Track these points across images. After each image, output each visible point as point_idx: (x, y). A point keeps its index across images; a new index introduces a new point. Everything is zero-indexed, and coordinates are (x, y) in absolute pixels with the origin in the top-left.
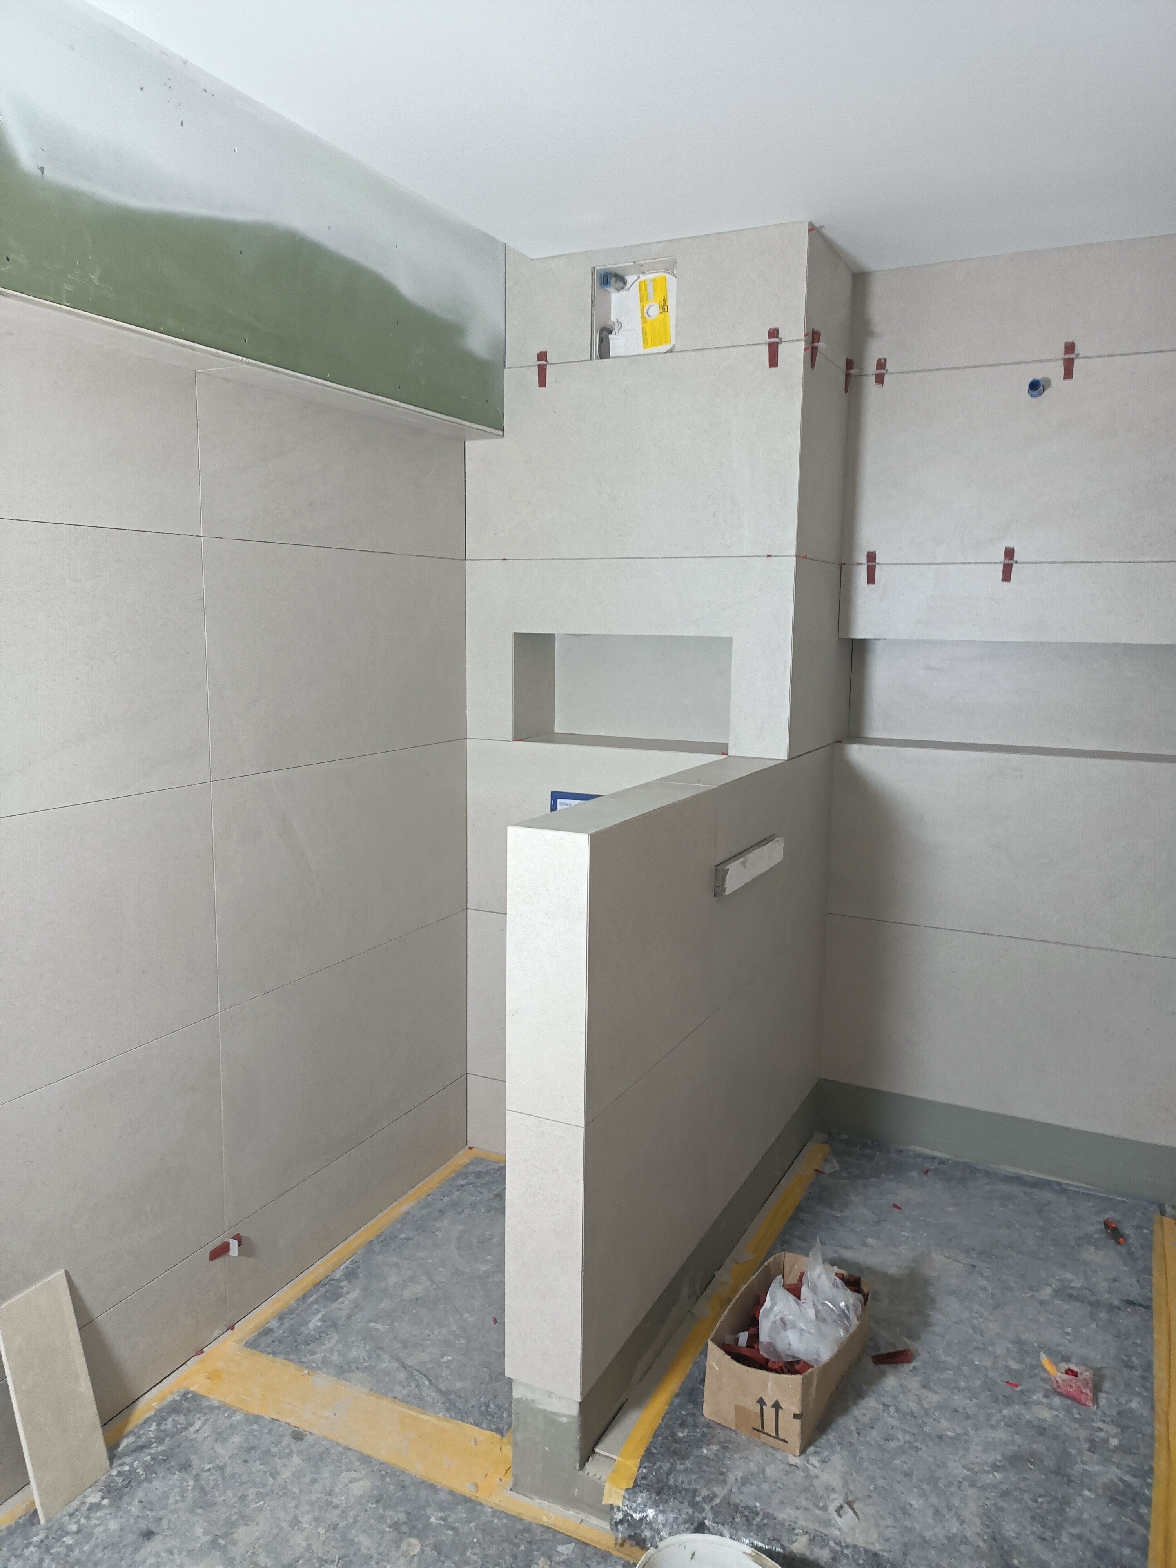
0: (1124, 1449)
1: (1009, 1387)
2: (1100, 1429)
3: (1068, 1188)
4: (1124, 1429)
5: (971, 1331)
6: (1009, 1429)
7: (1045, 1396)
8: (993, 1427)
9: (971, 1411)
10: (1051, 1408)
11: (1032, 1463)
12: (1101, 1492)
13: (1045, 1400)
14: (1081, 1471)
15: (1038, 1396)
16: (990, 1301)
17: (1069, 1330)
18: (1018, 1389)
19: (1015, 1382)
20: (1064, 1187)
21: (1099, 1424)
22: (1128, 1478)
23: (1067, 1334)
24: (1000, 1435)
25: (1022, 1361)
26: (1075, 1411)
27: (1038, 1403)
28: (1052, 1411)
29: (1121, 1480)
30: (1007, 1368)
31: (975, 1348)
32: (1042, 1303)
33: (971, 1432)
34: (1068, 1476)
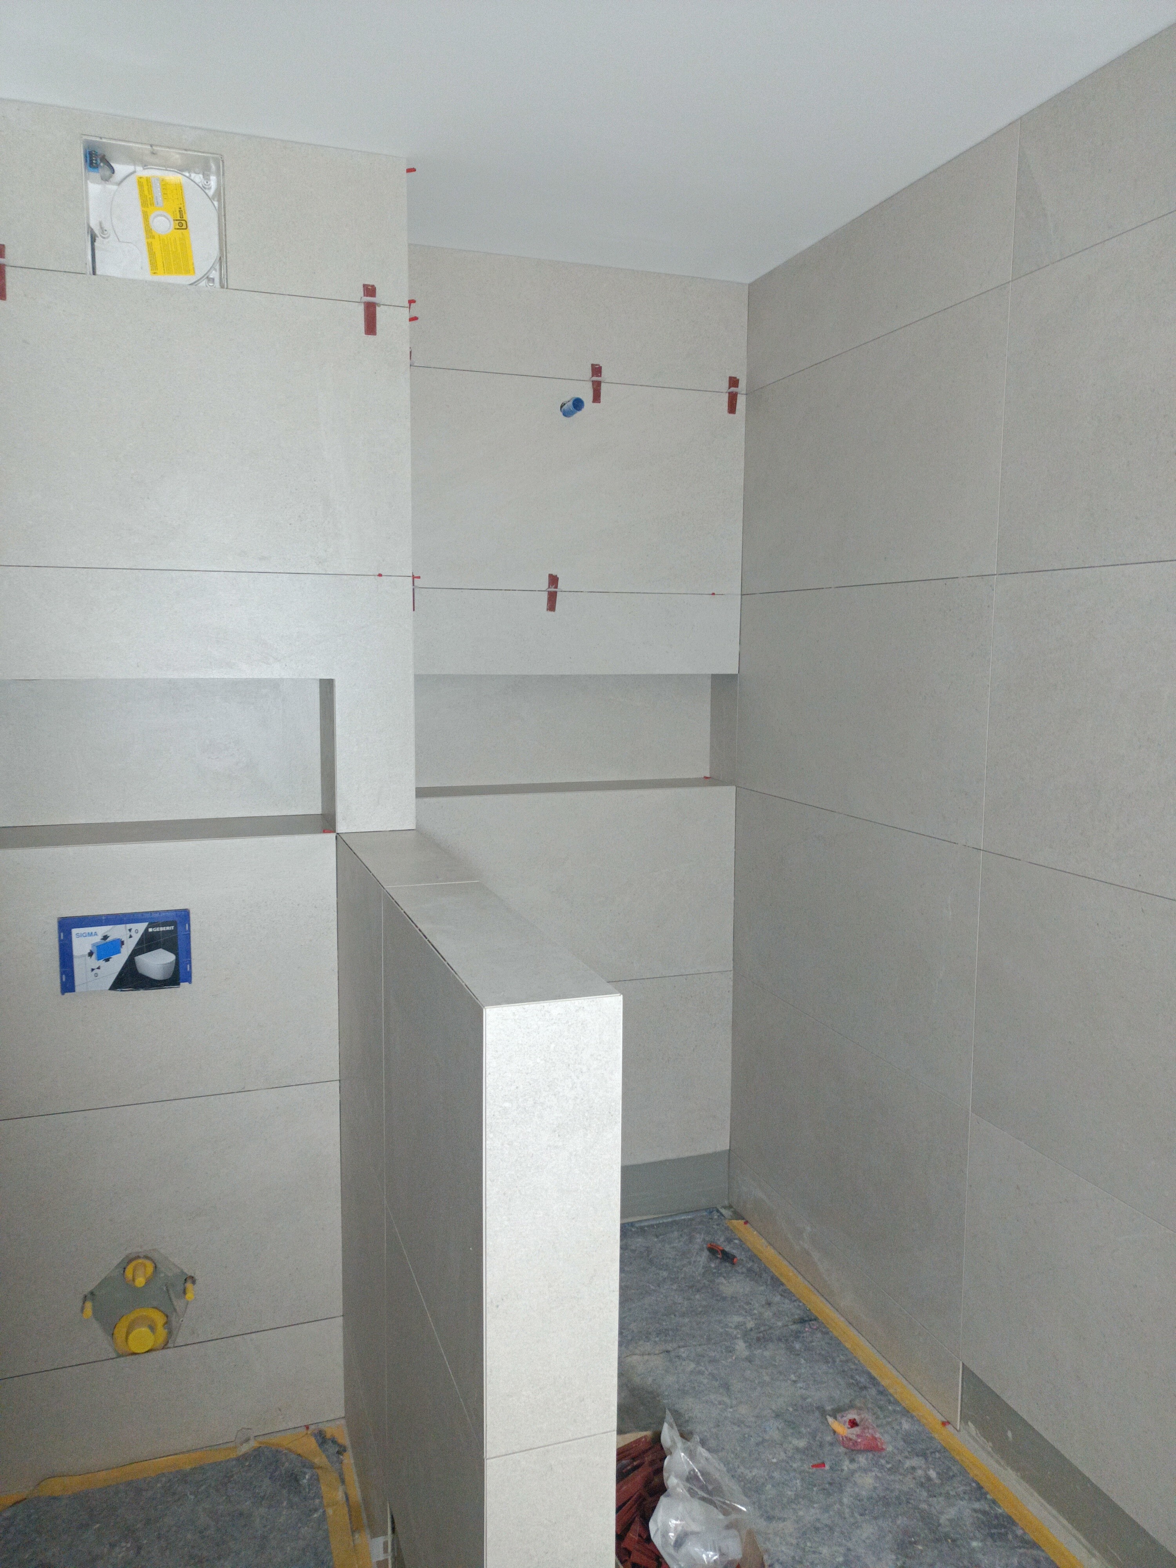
0: (946, 1476)
1: (819, 1471)
2: (913, 1468)
3: (643, 1224)
4: (923, 1455)
5: (736, 1429)
6: (867, 1517)
7: (852, 1461)
8: (856, 1525)
9: (825, 1519)
10: (865, 1471)
11: (915, 1543)
12: (978, 1535)
13: (854, 1466)
14: (947, 1523)
15: (846, 1465)
16: (716, 1384)
17: (793, 1377)
18: (827, 1467)
19: (819, 1462)
20: (637, 1225)
21: (908, 1464)
22: (977, 1505)
23: (795, 1382)
24: (868, 1530)
25: (800, 1436)
26: (883, 1462)
27: (853, 1472)
28: (870, 1474)
29: (975, 1511)
30: (797, 1449)
31: (757, 1444)
32: (749, 1360)
33: (850, 1545)
34: (946, 1536)
